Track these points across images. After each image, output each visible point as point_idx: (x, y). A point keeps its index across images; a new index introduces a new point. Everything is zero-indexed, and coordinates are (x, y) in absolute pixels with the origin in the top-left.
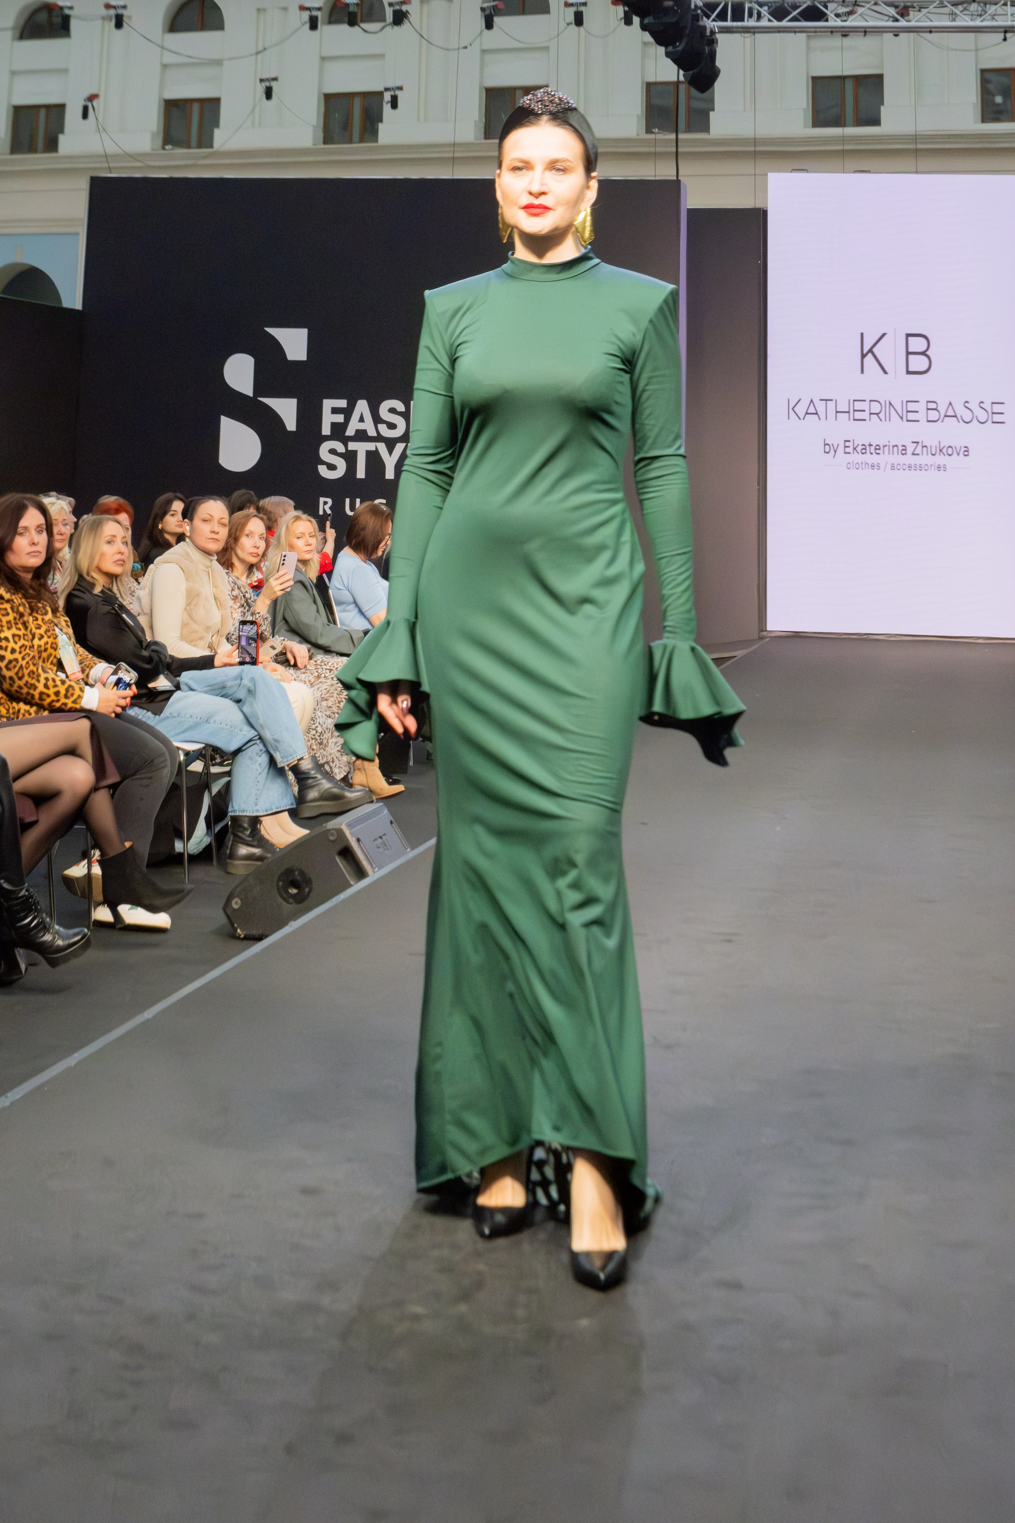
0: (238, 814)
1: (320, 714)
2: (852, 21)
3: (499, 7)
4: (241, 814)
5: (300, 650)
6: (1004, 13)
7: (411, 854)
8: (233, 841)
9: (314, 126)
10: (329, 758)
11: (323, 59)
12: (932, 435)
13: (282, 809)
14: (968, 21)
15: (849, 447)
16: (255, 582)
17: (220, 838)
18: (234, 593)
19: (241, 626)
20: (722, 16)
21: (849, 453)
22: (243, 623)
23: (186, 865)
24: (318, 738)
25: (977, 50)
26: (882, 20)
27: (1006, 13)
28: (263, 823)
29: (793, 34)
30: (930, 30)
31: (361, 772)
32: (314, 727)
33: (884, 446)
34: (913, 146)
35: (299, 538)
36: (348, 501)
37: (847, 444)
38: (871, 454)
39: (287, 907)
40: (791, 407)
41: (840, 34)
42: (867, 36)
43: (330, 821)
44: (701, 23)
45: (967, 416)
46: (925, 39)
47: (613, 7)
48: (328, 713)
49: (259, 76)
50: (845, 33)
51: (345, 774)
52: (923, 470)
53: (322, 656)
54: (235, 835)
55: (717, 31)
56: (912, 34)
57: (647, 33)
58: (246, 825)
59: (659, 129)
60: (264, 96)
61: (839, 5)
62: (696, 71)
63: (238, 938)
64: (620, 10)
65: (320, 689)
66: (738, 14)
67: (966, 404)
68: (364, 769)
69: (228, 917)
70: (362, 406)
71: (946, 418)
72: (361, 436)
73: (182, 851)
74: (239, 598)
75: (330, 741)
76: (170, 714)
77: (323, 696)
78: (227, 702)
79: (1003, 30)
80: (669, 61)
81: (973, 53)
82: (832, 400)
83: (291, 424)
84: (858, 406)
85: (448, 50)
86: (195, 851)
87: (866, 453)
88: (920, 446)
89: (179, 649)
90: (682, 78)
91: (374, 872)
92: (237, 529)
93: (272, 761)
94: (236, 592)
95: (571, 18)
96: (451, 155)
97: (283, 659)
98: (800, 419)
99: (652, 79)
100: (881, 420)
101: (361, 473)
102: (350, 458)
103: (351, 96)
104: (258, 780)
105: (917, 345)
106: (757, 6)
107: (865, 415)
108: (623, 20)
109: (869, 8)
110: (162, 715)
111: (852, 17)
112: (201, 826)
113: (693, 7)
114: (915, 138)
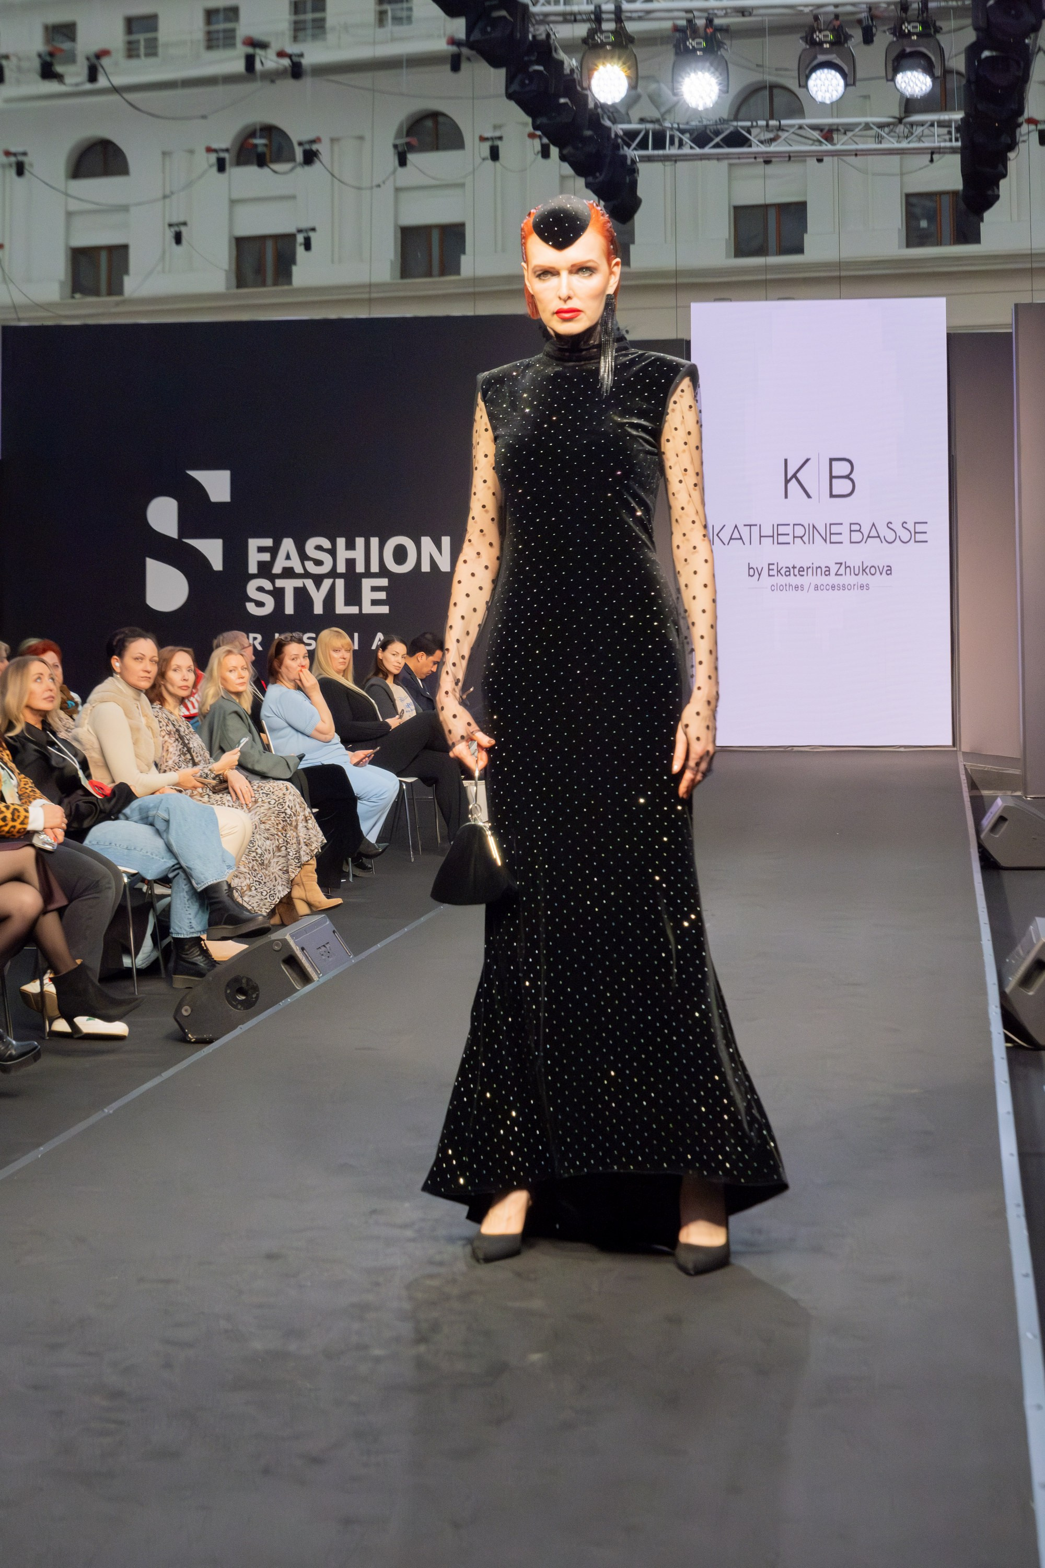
0: (179, 936)
2: (775, 146)
3: (413, 143)
4: (182, 935)
6: (931, 133)
7: (355, 960)
9: (226, 271)
11: (233, 202)
12: (854, 555)
14: (893, 144)
15: (773, 570)
20: (643, 145)
21: (774, 576)
23: (136, 979)
25: (902, 172)
26: (808, 144)
27: (933, 135)
29: (715, 162)
30: (856, 153)
31: (300, 887)
33: (807, 569)
34: (837, 274)
35: (231, 671)
37: (771, 567)
38: (795, 576)
39: (236, 1012)
41: (763, 161)
42: (790, 162)
43: (275, 932)
44: (622, 152)
45: (890, 536)
46: (849, 162)
47: (529, 140)
49: (168, 221)
50: (769, 159)
52: (847, 589)
55: (638, 160)
56: (837, 159)
57: (566, 165)
58: (188, 945)
60: (174, 241)
61: (762, 130)
62: (615, 202)
63: (189, 1043)
64: (538, 141)
66: (659, 141)
67: (890, 525)
68: (304, 885)
69: (178, 1023)
70: (288, 544)
71: (869, 539)
72: (288, 573)
79: (930, 152)
81: (899, 177)
82: (756, 525)
83: (217, 564)
84: (782, 530)
85: (361, 189)
86: (143, 965)
87: (790, 575)
88: (843, 566)
92: (166, 665)
95: (486, 153)
96: (367, 296)
98: (724, 544)
100: (805, 543)
101: (289, 609)
102: (278, 594)
103: (262, 239)
106: (677, 134)
107: (789, 539)
108: (541, 154)
109: (793, 133)
111: (776, 142)
112: (148, 943)
113: (613, 136)
114: (840, 265)
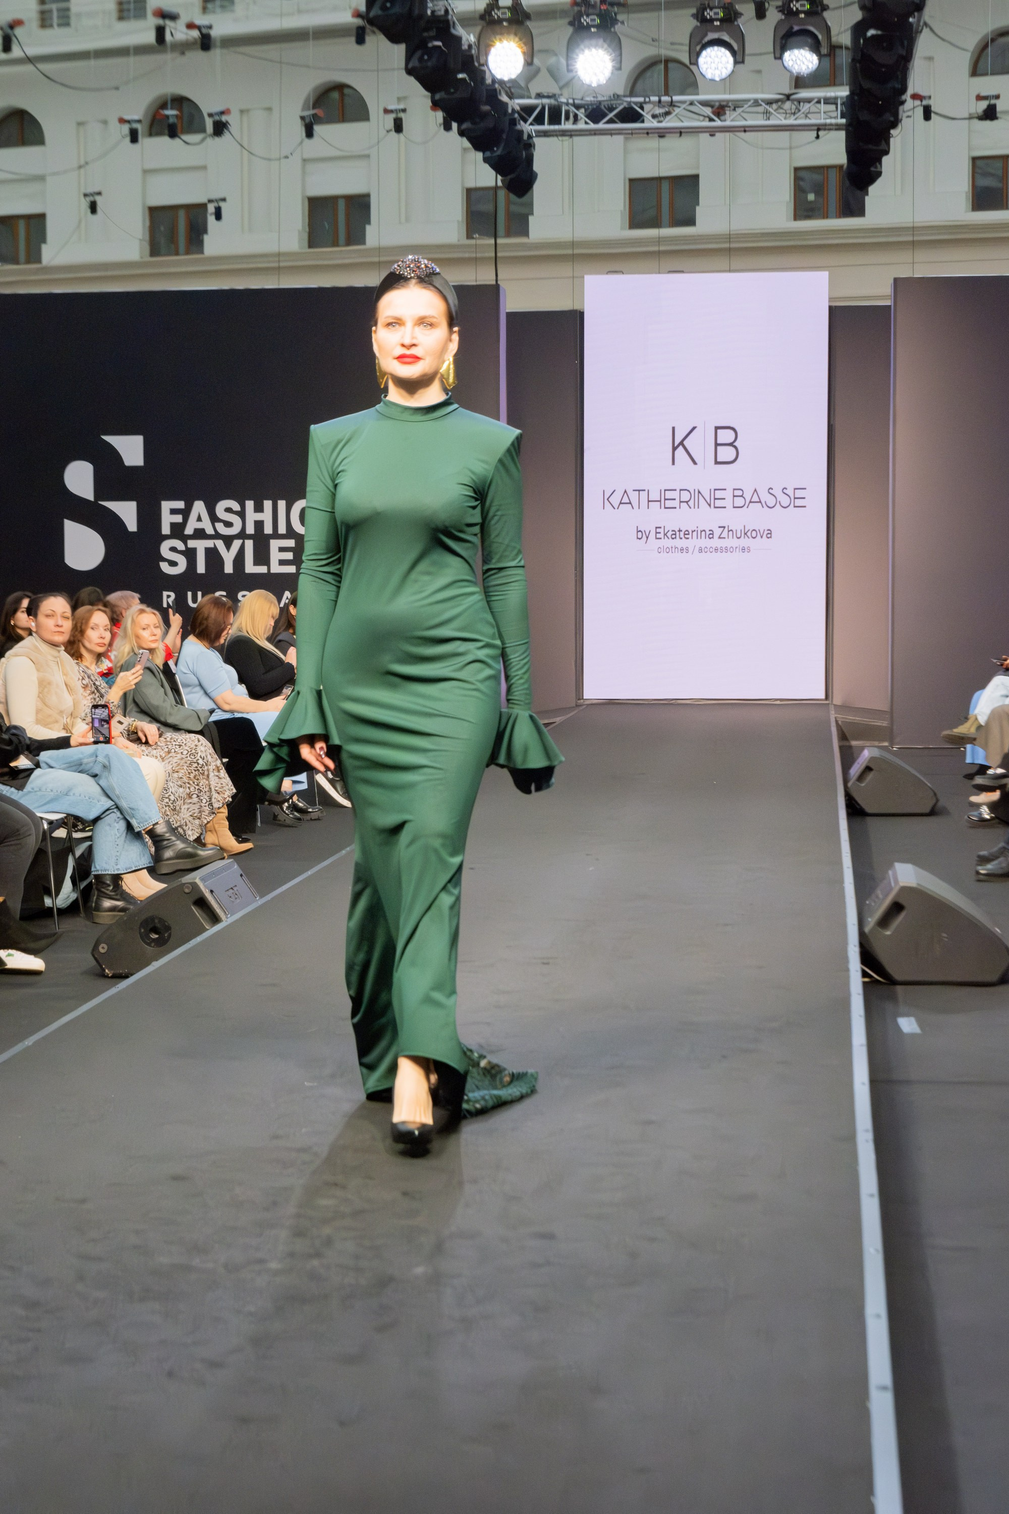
0: (100, 873)
1: (172, 785)
2: (667, 122)
3: (319, 115)
4: (103, 873)
5: (150, 729)
7: (260, 902)
8: (98, 896)
9: (140, 240)
10: (183, 822)
11: (146, 172)
12: (737, 519)
13: (141, 867)
14: (781, 120)
15: (660, 533)
16: (105, 670)
17: (86, 894)
18: (84, 682)
19: (93, 710)
20: (539, 120)
21: (661, 539)
22: (95, 707)
23: (56, 918)
24: (172, 806)
25: (791, 148)
26: (699, 120)
27: (818, 111)
28: (124, 880)
29: (610, 137)
30: (745, 129)
31: (212, 833)
32: (167, 796)
33: (693, 532)
34: (727, 246)
35: (144, 629)
36: (190, 594)
37: (658, 530)
38: (681, 538)
39: (149, 949)
40: (606, 497)
41: (656, 135)
42: (682, 137)
43: (186, 875)
44: (518, 127)
45: (771, 501)
46: (739, 137)
47: (432, 113)
48: (179, 783)
49: (83, 191)
50: (662, 134)
51: (198, 835)
52: (729, 552)
53: (170, 734)
54: (99, 890)
55: (534, 135)
56: (727, 134)
57: (465, 140)
58: (108, 882)
59: (479, 235)
60: (89, 211)
61: (654, 106)
62: (512, 176)
63: (107, 977)
64: (440, 115)
65: (171, 763)
66: (555, 115)
67: (770, 491)
68: (216, 831)
69: (96, 959)
70: (199, 507)
71: (751, 504)
72: (200, 534)
73: (51, 906)
74: (90, 686)
75: (183, 807)
76: (33, 789)
77: (173, 769)
78: (84, 777)
79: (816, 128)
80: (487, 166)
81: (788, 151)
82: (644, 490)
83: (132, 525)
84: (669, 495)
85: (269, 160)
86: (63, 905)
87: (676, 538)
88: (726, 530)
89: (37, 732)
90: (500, 184)
91: (227, 918)
92: (82, 623)
93: (129, 827)
94: (86, 681)
95: (390, 124)
96: (276, 265)
97: (134, 737)
98: (614, 508)
99: (471, 184)
100: (690, 508)
101: (201, 568)
102: (190, 554)
103: (175, 208)
104: (117, 843)
105: (725, 436)
106: (573, 109)
107: (675, 503)
108: (442, 127)
109: (684, 109)
110: (25, 790)
111: (668, 118)
112: (67, 884)
113: (510, 111)
114: (729, 237)
